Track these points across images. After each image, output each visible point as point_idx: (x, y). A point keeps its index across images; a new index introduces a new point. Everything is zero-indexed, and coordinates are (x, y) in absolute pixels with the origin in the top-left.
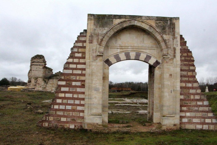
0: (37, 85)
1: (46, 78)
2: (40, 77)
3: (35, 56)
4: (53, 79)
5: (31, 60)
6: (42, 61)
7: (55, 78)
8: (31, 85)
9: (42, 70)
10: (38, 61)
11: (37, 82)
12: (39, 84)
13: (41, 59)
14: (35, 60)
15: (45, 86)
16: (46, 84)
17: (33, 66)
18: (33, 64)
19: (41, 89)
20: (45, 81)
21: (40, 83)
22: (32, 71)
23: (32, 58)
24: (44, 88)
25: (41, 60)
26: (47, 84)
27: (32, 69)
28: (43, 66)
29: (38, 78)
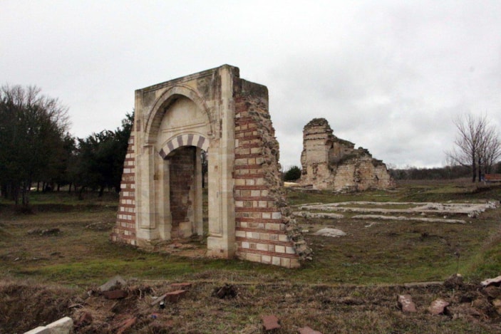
0: (318, 179)
1: (334, 164)
2: (322, 163)
3: (311, 122)
4: (346, 164)
5: (304, 132)
6: (322, 131)
7: (349, 161)
8: (308, 179)
9: (324, 148)
10: (316, 131)
11: (318, 173)
12: (320, 176)
13: (320, 127)
14: (311, 131)
15: (332, 180)
16: (332, 176)
17: (307, 143)
18: (308, 137)
19: (324, 186)
20: (332, 170)
21: (323, 175)
22: (308, 153)
23: (305, 126)
24: (331, 183)
25: (321, 129)
26: (335, 175)
27: (308, 148)
28: (326, 141)
29: (319, 165)
